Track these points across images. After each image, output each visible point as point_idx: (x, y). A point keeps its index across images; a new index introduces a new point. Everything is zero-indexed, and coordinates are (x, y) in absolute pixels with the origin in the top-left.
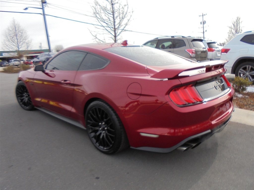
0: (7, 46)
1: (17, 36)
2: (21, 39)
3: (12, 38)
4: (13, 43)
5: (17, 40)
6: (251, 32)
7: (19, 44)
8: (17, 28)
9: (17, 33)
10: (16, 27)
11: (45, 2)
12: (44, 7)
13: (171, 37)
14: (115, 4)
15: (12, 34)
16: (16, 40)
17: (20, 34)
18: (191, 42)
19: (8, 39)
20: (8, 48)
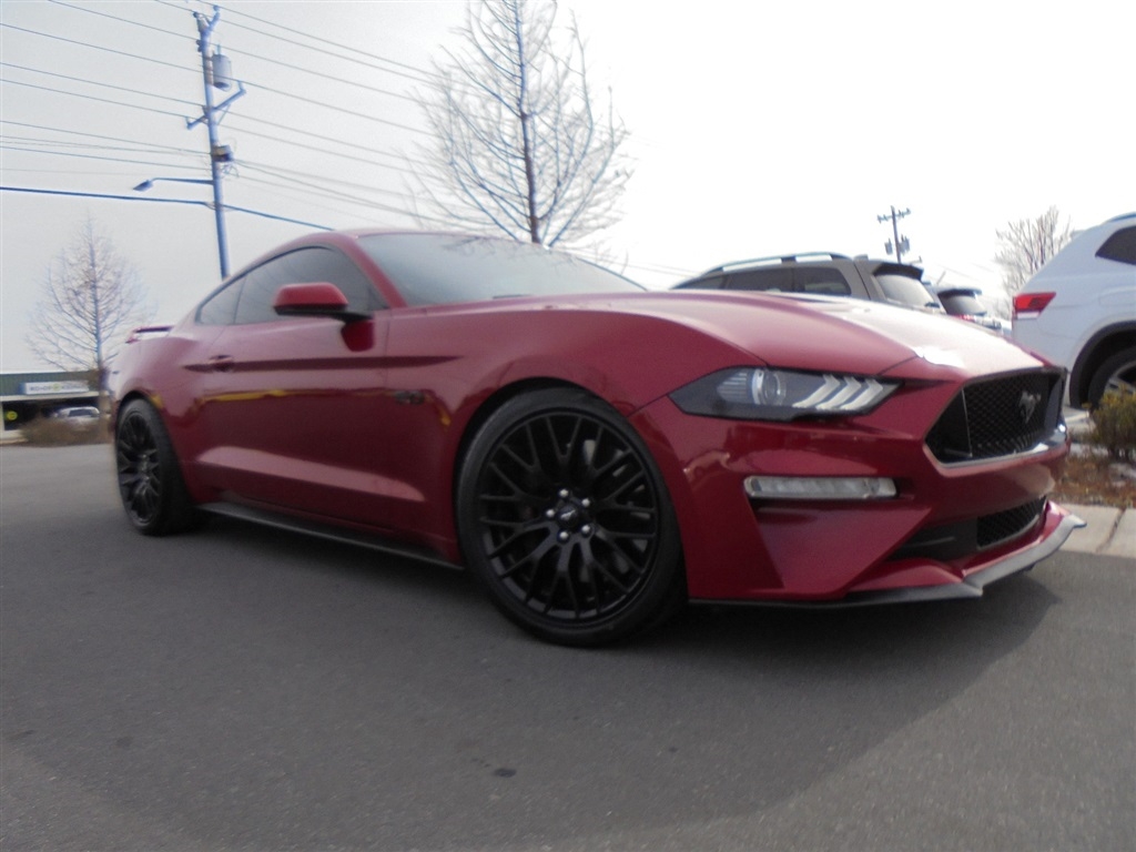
1: (94, 287)
2: (114, 299)
3: (71, 294)
4: (77, 318)
5: (93, 305)
7: (101, 319)
8: (98, 255)
9: (98, 276)
10: (95, 249)
11: (226, 157)
12: (222, 174)
13: (779, 261)
14: (533, 113)
15: (73, 279)
16: (90, 307)
17: (108, 281)
18: (874, 279)
19: (54, 301)
20: (54, 340)
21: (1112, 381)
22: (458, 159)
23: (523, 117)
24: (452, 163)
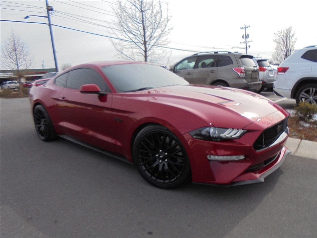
0: (3, 63)
1: (16, 51)
2: (21, 55)
3: (9, 53)
4: (11, 60)
5: (16, 56)
6: (314, 46)
7: (18, 61)
8: (16, 41)
9: (16, 48)
10: (15, 39)
11: (52, 10)
12: (51, 15)
13: (213, 53)
14: (145, 10)
15: (9, 48)
16: (15, 57)
17: (20, 49)
18: (239, 60)
19: (4, 55)
20: (5, 67)
21: (303, 93)
22: (123, 24)
23: (142, 11)
24: (122, 25)
